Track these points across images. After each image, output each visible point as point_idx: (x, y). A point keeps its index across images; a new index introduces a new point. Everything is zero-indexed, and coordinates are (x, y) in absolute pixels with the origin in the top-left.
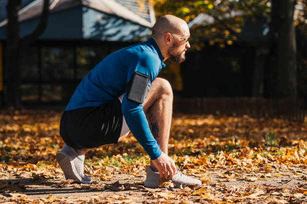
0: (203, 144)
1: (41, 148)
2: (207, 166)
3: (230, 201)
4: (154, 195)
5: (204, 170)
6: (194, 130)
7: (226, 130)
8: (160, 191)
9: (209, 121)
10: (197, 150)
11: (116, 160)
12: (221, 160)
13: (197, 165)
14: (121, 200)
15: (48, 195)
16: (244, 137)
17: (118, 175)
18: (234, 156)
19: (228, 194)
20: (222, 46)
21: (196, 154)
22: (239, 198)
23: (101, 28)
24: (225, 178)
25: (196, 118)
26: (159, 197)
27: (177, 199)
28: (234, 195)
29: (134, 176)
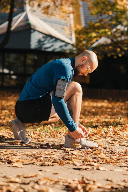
0: (100, 120)
1: (3, 117)
2: (102, 135)
3: (115, 159)
4: (69, 153)
5: (100, 137)
6: (96, 110)
7: (115, 111)
8: (73, 150)
9: (105, 104)
10: (97, 124)
11: (47, 128)
12: (111, 132)
13: (96, 134)
14: (49, 155)
15: (6, 149)
16: (125, 116)
17: (48, 138)
18: (119, 129)
19: (114, 154)
20: (115, 57)
21: (96, 127)
22: (120, 158)
23: (42, 43)
24: (112, 143)
25: (97, 102)
26: (73, 154)
27: (83, 156)
28: (117, 155)
29: (57, 140)
